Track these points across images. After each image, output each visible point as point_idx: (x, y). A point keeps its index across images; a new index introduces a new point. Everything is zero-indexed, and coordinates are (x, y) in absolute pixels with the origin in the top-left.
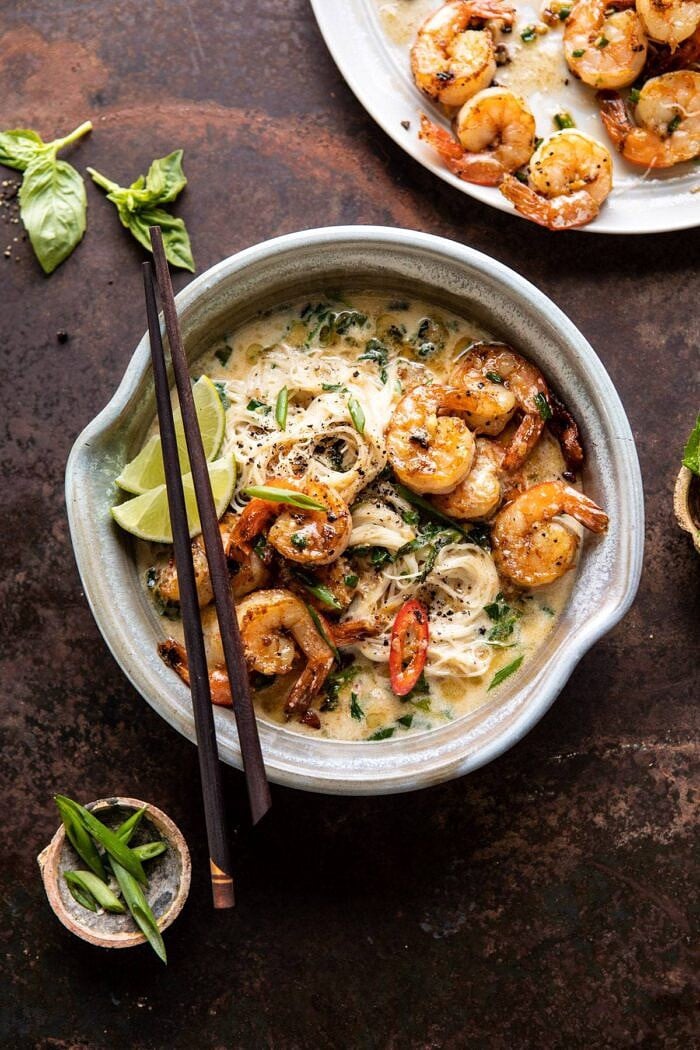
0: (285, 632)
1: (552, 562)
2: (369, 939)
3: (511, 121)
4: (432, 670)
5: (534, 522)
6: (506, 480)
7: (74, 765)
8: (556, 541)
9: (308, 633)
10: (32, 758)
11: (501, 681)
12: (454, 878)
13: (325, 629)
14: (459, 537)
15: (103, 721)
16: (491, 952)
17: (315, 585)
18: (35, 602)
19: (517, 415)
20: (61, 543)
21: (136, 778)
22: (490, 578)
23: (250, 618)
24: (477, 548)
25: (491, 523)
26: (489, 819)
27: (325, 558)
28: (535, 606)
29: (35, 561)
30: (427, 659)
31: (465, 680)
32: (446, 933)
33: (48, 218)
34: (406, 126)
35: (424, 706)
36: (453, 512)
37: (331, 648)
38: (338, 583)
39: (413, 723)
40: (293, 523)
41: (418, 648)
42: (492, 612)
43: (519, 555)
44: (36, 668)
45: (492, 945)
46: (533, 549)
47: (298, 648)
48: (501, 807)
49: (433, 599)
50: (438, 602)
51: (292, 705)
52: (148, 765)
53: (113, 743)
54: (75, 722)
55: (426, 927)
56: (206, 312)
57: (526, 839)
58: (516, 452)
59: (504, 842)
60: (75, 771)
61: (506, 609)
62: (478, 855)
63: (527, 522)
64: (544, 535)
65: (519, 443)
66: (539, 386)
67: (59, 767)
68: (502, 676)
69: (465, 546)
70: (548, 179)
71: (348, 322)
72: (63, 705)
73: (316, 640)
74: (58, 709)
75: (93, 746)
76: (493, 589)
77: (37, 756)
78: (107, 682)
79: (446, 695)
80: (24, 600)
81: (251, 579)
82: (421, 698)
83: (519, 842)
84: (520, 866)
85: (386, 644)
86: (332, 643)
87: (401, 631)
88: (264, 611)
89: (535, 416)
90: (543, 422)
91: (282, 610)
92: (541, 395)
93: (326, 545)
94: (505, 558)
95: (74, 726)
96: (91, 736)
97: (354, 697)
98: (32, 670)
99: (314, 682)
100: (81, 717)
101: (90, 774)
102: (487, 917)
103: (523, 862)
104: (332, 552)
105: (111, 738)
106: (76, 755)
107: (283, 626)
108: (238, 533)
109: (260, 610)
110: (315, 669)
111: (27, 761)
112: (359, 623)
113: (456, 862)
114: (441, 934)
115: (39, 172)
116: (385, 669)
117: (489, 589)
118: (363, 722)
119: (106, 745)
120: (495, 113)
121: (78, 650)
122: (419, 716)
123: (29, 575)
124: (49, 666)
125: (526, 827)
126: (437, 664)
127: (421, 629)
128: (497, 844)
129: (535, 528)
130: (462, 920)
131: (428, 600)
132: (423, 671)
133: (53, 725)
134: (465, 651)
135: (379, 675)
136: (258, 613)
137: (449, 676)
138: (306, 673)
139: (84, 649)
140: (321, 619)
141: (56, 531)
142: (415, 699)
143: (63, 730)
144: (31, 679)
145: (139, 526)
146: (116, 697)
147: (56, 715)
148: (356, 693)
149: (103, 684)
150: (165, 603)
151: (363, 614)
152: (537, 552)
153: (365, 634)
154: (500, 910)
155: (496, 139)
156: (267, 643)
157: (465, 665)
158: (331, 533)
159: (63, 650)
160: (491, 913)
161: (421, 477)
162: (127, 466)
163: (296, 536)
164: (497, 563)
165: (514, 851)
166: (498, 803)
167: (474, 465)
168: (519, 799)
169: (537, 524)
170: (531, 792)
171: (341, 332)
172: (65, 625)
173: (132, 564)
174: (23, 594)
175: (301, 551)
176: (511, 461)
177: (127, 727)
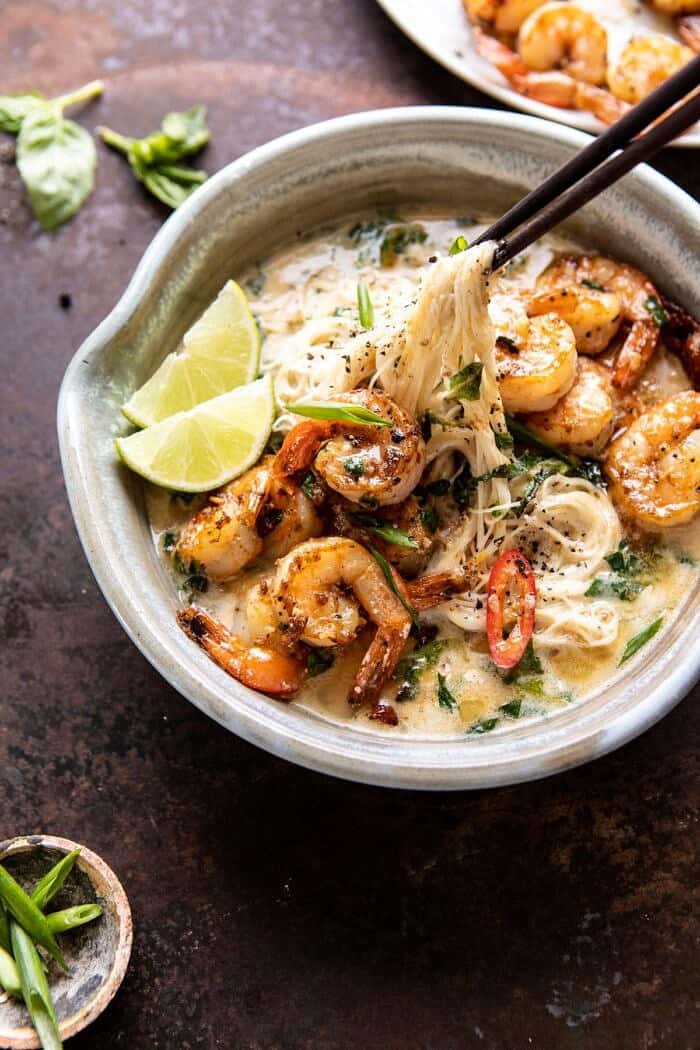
0: (346, 589)
1: (691, 488)
2: (477, 1031)
3: (580, 34)
4: (543, 639)
5: (661, 443)
6: (617, 404)
7: (70, 807)
8: (693, 460)
9: (376, 589)
10: (16, 800)
11: (635, 651)
12: (588, 939)
13: (399, 584)
14: (565, 469)
15: (109, 748)
16: (650, 1043)
17: (381, 526)
18: (24, 603)
19: (624, 323)
20: (59, 532)
21: (152, 821)
22: (609, 520)
23: (299, 566)
24: (588, 484)
25: (604, 457)
26: (629, 857)
27: (388, 489)
28: (669, 557)
29: (27, 553)
30: (535, 625)
31: (586, 650)
32: (584, 1018)
33: (49, 173)
34: (459, 55)
35: (536, 689)
36: (556, 435)
37: (406, 608)
38: (413, 520)
39: (522, 711)
40: (347, 446)
41: (523, 608)
42: (615, 562)
43: (645, 486)
44: (24, 684)
45: (651, 1035)
46: (662, 476)
47: (363, 612)
48: (644, 839)
49: (535, 550)
50: (542, 554)
51: (358, 690)
52: (168, 802)
53: (122, 774)
54: (74, 752)
55: (554, 1010)
56: (232, 216)
57: (681, 881)
58: (628, 365)
59: (653, 886)
60: (72, 813)
61: (633, 559)
62: (617, 906)
63: (650, 444)
64: (675, 456)
65: (630, 353)
66: (648, 291)
67: (50, 810)
68: (637, 644)
69: (574, 481)
70: (630, 84)
71: (407, 238)
72: (58, 729)
73: (387, 597)
74: (51, 733)
75: (95, 782)
76: (614, 535)
77: (23, 797)
78: (114, 698)
79: (563, 673)
80: (12, 600)
81: (298, 527)
82: (530, 677)
83: (672, 886)
84: (678, 918)
85: (479, 606)
86: (408, 602)
87: (500, 587)
88: (317, 558)
89: (646, 322)
90: (657, 331)
91: (341, 557)
92: (652, 299)
93: (389, 471)
94: (627, 491)
95: (72, 756)
96: (93, 767)
97: (442, 680)
98: (19, 687)
99: (386, 657)
100: (81, 744)
101: (92, 817)
102: (639, 993)
103: (680, 914)
104: (398, 481)
105: (119, 770)
106: (74, 794)
107: (342, 580)
108: (278, 468)
109: (311, 555)
110: (388, 638)
111: (9, 804)
112: (443, 575)
113: (589, 917)
114: (576, 1019)
115: (42, 125)
116: (480, 641)
117: (609, 532)
118: (455, 711)
119: (112, 779)
120: (561, 23)
121: (79, 661)
122: (528, 702)
123: (18, 570)
124: (41, 681)
125: (681, 865)
126: (550, 629)
127: (524, 583)
128: (643, 889)
129: (663, 449)
130: (605, 998)
131: (531, 552)
132: (531, 640)
133: (45, 756)
134: (583, 613)
135: (472, 649)
136: (308, 560)
137: (567, 647)
138: (375, 646)
139: (86, 659)
140: (394, 573)
141: (52, 518)
142: (522, 680)
143: (57, 762)
144: (17, 699)
145: (153, 467)
146: (127, 717)
147: (48, 744)
148: (443, 674)
149: (109, 701)
150: (187, 567)
151: (449, 564)
152: (668, 478)
153: (451, 589)
154: (656, 982)
155: (564, 56)
156: (322, 602)
157: (585, 630)
158: (395, 456)
159: (60, 661)
160: (643, 987)
161: (513, 381)
162: (137, 394)
163: (350, 461)
164: (615, 503)
165: (667, 898)
166: (639, 833)
167: (577, 381)
168: (667, 826)
169: (664, 445)
170: (682, 817)
171: (398, 251)
172: (61, 629)
173: (144, 522)
174: (9, 594)
175: (356, 480)
176: (624, 379)
177: (141, 754)
